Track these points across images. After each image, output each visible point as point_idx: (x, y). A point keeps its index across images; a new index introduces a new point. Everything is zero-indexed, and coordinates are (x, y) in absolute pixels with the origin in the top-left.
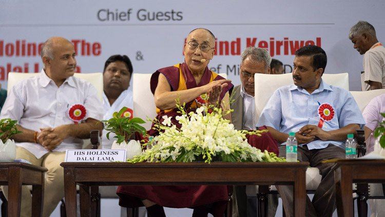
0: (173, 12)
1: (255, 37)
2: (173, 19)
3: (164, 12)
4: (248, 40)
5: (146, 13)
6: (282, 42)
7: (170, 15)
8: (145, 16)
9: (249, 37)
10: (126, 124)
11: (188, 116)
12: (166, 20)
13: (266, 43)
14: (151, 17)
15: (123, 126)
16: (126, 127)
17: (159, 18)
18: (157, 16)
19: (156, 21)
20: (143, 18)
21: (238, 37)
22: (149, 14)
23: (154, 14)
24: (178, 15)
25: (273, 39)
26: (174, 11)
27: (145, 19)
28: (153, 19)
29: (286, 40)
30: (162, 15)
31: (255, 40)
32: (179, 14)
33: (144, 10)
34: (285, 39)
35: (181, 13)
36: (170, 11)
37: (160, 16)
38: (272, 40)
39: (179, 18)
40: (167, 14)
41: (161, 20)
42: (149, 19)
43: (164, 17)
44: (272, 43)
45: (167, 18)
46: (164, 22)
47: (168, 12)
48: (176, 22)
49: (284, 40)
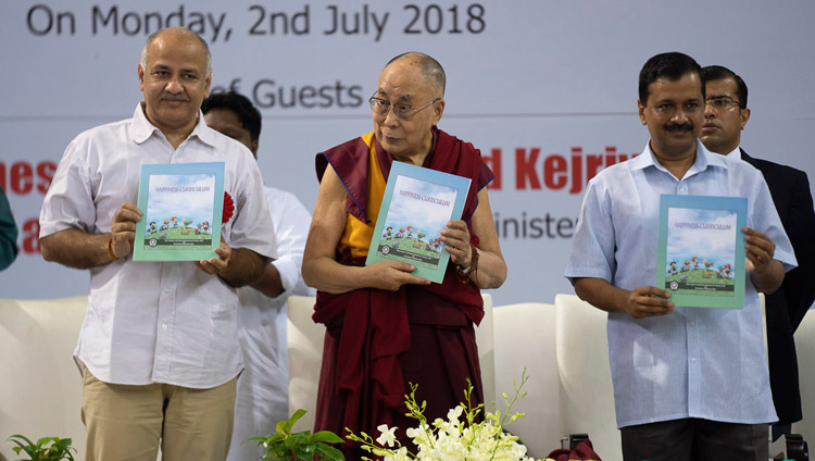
0: (339, 88)
1: (536, 145)
2: (341, 105)
3: (317, 88)
4: (520, 153)
5: (274, 90)
6: (601, 158)
7: (333, 94)
8: (272, 96)
9: (521, 145)
10: (305, 446)
11: (432, 427)
12: (323, 106)
13: (562, 161)
14: (287, 99)
15: (298, 451)
16: (305, 453)
17: (308, 101)
18: (302, 96)
19: (298, 109)
20: (268, 101)
21: (496, 145)
22: (281, 91)
23: (293, 90)
24: (350, 94)
25: (579, 150)
26: (343, 84)
27: (272, 104)
28: (293, 104)
29: (611, 153)
30: (313, 95)
31: (535, 153)
32: (355, 92)
33: (271, 82)
34: (609, 149)
35: (358, 88)
36: (333, 84)
37: (308, 96)
38: (577, 154)
39: (355, 101)
40: (326, 92)
41: (312, 106)
42: (283, 105)
43: (318, 99)
44: (577, 161)
45: (326, 101)
46: (317, 111)
47: (328, 88)
48: (348, 111)
49: (605, 154)
